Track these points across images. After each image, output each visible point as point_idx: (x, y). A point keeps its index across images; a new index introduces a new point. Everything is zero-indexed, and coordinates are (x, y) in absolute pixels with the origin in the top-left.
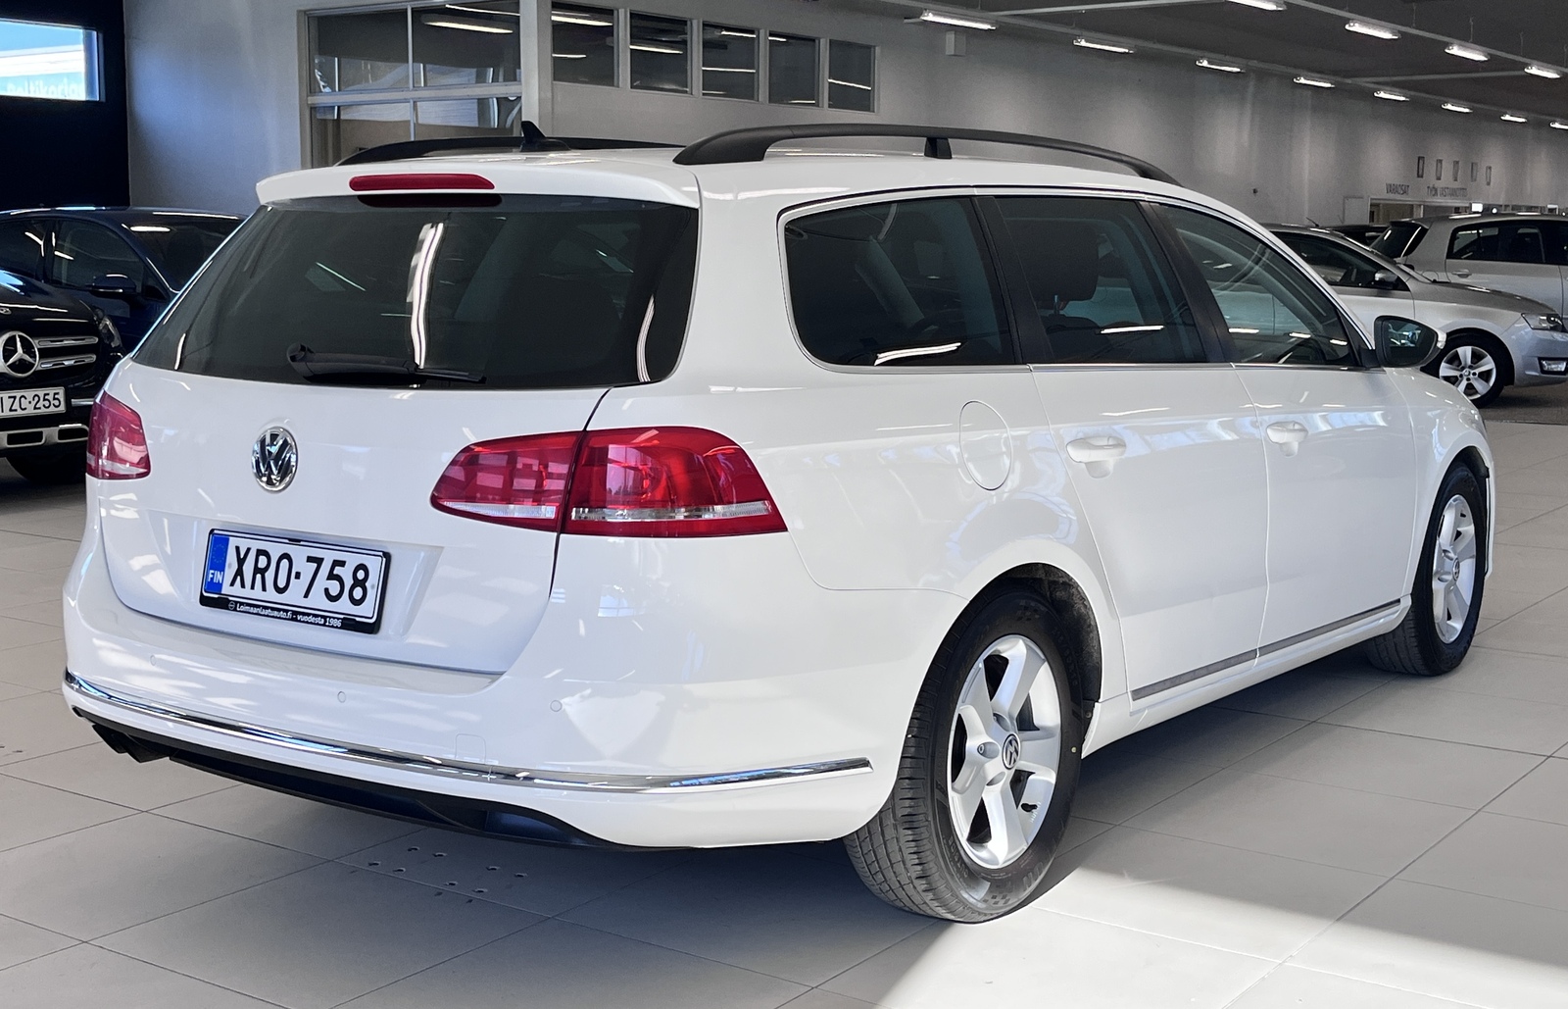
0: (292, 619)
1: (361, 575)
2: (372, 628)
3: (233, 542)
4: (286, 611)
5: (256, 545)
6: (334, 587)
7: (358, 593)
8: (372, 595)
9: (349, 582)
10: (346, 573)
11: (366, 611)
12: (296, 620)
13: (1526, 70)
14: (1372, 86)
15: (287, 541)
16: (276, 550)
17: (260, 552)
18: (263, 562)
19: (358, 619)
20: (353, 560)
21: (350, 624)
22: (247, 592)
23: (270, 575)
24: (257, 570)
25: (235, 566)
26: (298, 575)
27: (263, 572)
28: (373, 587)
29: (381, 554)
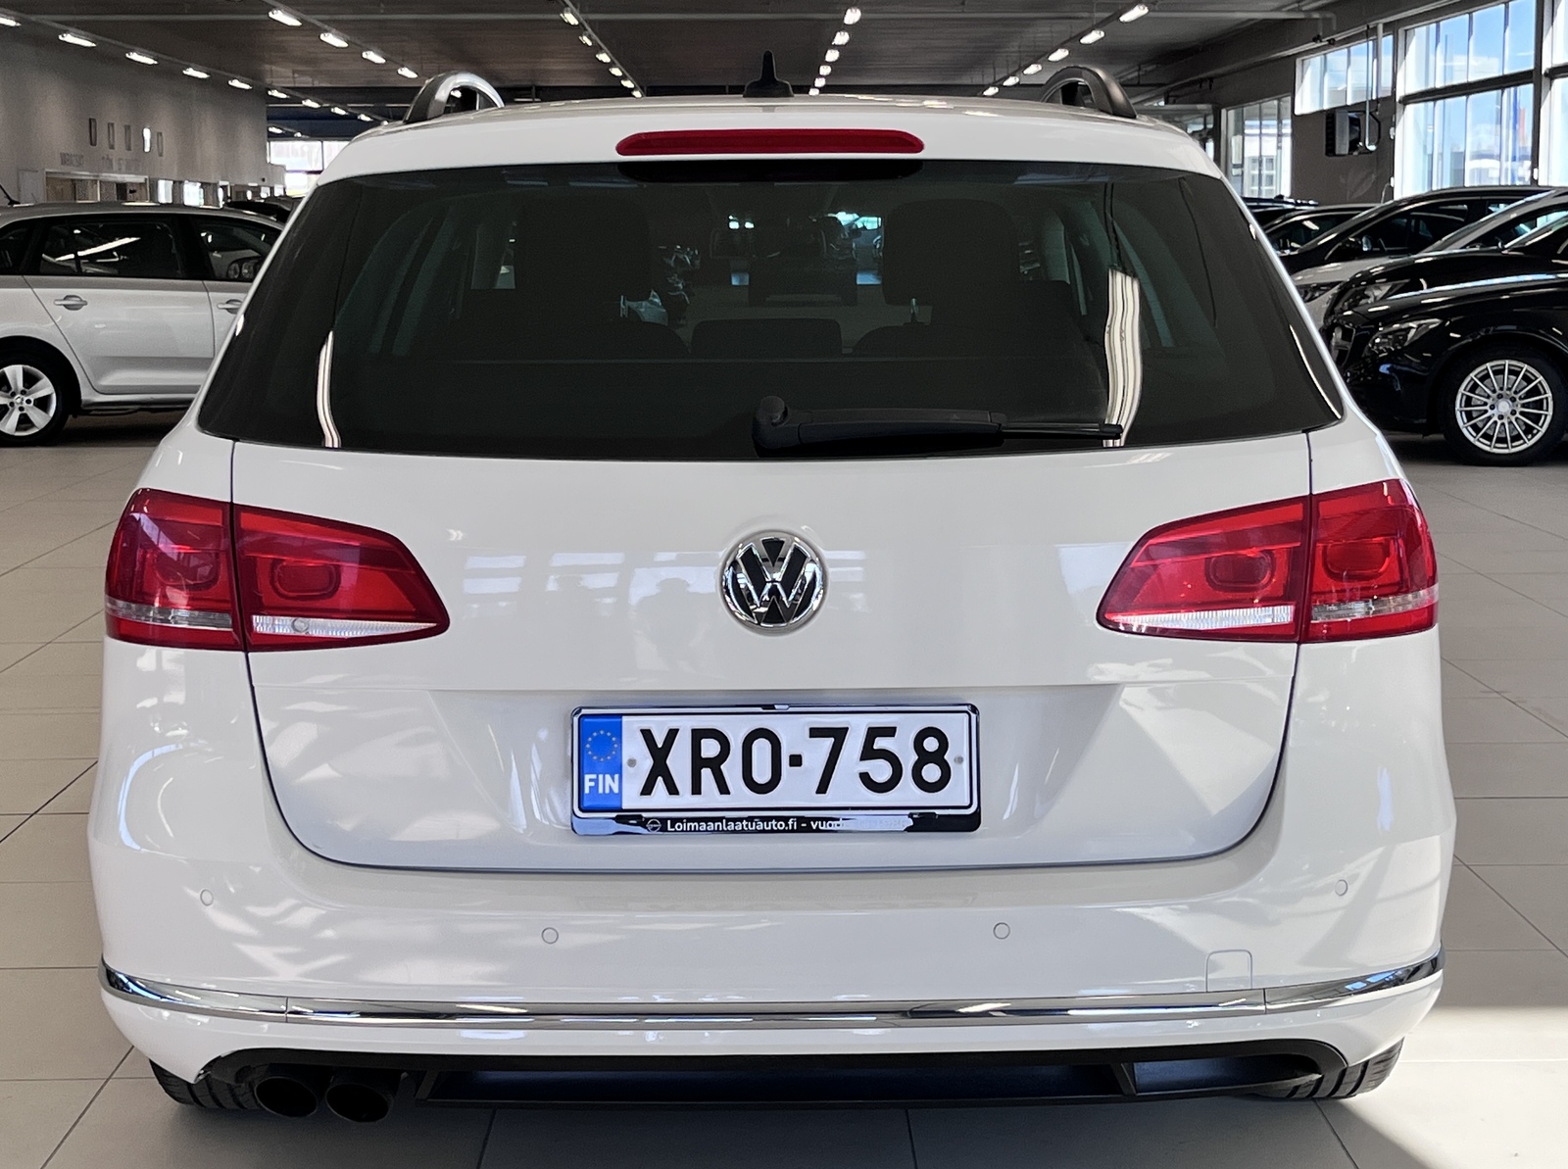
0: (800, 830)
1: (931, 744)
2: (968, 823)
3: (631, 726)
4: (786, 819)
5: (686, 724)
6: (881, 771)
7: (931, 773)
8: (960, 774)
9: (909, 759)
10: (902, 746)
11: (955, 796)
12: (809, 830)
13: (271, 14)
14: (56, 25)
15: (760, 710)
16: (736, 729)
17: (698, 735)
18: (710, 748)
19: (938, 812)
20: (908, 727)
21: (926, 822)
22: (686, 799)
23: (732, 769)
24: (698, 763)
25: (647, 763)
26: (796, 761)
27: (715, 764)
28: (960, 760)
29: (965, 708)
